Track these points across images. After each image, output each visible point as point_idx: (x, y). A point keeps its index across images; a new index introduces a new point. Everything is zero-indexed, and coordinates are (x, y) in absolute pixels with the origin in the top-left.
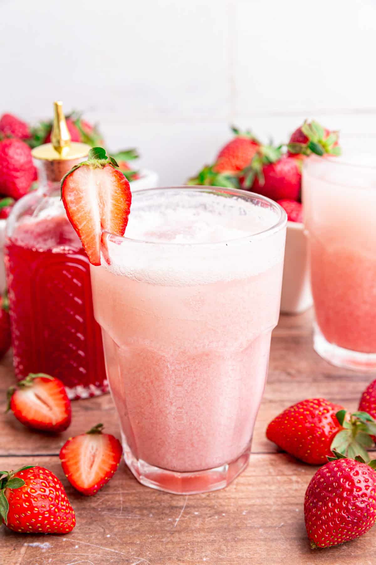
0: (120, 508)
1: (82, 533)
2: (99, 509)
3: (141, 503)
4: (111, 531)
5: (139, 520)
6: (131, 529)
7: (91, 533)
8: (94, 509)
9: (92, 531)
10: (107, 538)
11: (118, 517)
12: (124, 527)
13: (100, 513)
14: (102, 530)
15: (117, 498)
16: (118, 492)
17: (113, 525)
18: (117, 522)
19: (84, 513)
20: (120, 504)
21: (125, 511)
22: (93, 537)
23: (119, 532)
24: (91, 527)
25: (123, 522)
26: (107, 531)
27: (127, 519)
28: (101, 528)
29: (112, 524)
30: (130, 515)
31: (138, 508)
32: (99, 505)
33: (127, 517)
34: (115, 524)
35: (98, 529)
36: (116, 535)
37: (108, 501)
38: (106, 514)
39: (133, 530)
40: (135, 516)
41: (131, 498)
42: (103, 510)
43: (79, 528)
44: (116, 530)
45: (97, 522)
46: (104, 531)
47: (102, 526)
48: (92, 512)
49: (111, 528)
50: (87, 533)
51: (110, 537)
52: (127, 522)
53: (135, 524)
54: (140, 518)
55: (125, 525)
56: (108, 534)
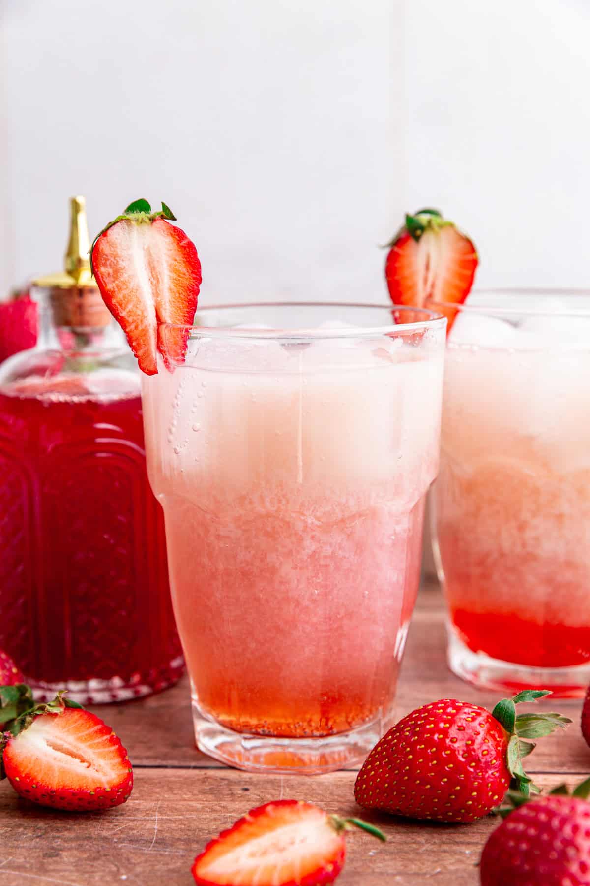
0: (153, 839)
1: (77, 871)
2: (115, 840)
3: (190, 833)
4: (129, 871)
5: (182, 856)
6: (166, 869)
7: (93, 872)
8: (105, 839)
9: (96, 870)
10: (120, 880)
11: (146, 851)
12: (153, 866)
13: (115, 845)
14: (114, 869)
15: (149, 826)
16: (152, 818)
17: (136, 862)
18: (143, 859)
19: (87, 844)
20: (153, 834)
21: (159, 843)
22: (97, 878)
23: (144, 872)
24: (96, 864)
25: (153, 859)
26: (122, 871)
27: (162, 855)
28: (112, 866)
29: (133, 861)
30: (168, 850)
31: (184, 840)
32: (115, 834)
33: (162, 853)
34: (139, 861)
35: (108, 867)
36: (137, 876)
37: (133, 829)
38: (125, 846)
39: (169, 871)
40: (177, 852)
41: (173, 826)
42: (121, 840)
43: (74, 864)
44: (138, 869)
45: (108, 857)
46: (118, 870)
47: (116, 863)
48: (101, 843)
49: (130, 866)
50: (87, 872)
51: (127, 880)
52: (160, 858)
53: (175, 863)
54: (184, 854)
55: (156, 863)
56: (123, 874)
